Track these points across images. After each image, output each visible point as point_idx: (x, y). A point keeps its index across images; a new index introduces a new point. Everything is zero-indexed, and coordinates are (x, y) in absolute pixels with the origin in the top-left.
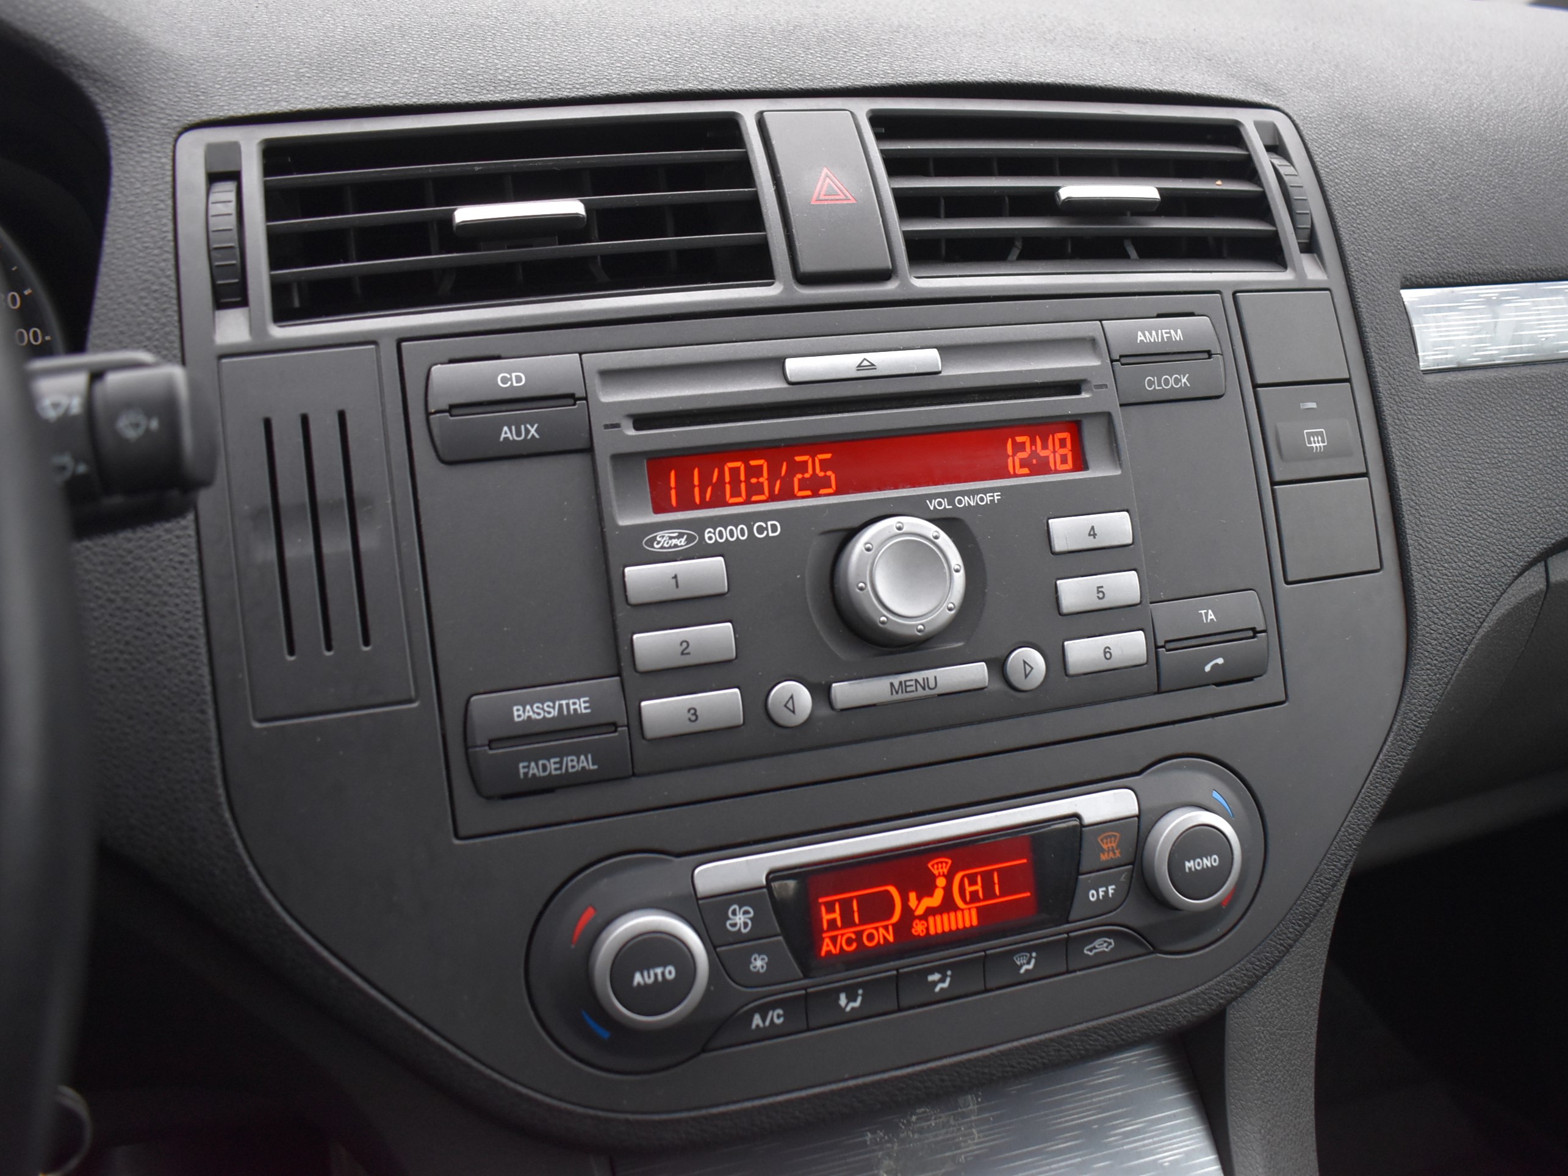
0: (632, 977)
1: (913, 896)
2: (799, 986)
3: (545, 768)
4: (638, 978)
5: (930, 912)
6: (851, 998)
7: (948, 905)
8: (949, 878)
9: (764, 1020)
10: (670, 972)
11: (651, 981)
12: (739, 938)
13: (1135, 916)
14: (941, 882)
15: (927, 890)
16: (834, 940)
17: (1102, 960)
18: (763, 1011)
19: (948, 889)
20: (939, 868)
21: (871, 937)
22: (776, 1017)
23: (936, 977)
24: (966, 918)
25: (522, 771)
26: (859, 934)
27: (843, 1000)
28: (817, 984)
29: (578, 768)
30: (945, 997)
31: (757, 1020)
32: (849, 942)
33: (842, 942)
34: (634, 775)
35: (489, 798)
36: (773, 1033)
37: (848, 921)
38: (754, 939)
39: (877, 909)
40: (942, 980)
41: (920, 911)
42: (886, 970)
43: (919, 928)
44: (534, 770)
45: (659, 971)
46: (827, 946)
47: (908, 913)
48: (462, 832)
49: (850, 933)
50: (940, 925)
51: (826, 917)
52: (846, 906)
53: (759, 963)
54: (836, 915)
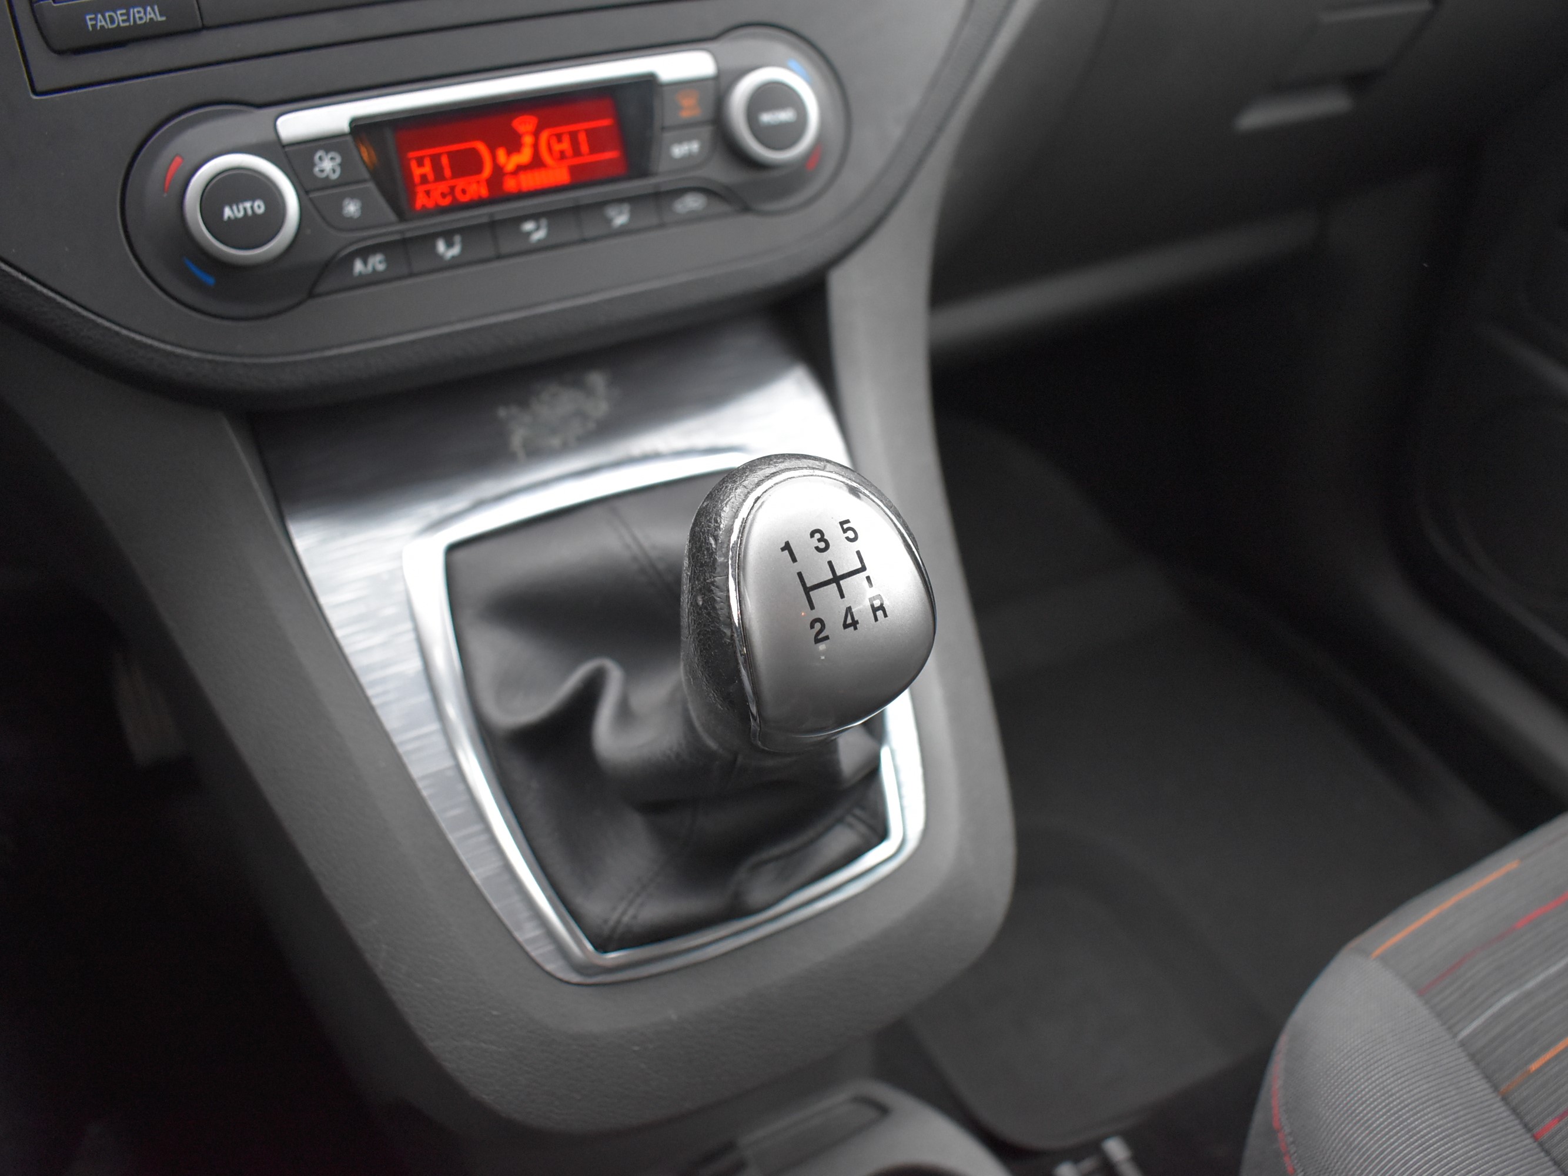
0: (222, 213)
1: (501, 154)
2: (394, 229)
3: (112, 21)
4: (227, 212)
5: (520, 169)
6: (450, 244)
7: (537, 163)
8: (536, 134)
9: (365, 263)
10: (259, 206)
11: (241, 214)
12: (327, 184)
13: (721, 173)
14: (528, 140)
15: (514, 146)
16: (428, 193)
17: (694, 218)
18: (365, 253)
19: (536, 146)
20: (525, 125)
21: (464, 192)
22: (377, 262)
23: (529, 226)
24: (559, 175)
25: (89, 23)
26: (452, 189)
27: (441, 246)
28: (414, 228)
29: (146, 19)
30: (542, 248)
31: (358, 266)
32: (443, 195)
33: (436, 195)
34: (205, 28)
35: (60, 52)
36: (373, 280)
37: (439, 176)
38: (344, 184)
39: (467, 164)
40: (538, 229)
41: (510, 166)
42: (481, 214)
43: (510, 184)
44: (101, 23)
45: (248, 205)
46: (421, 200)
47: (498, 170)
48: (39, 87)
49: (443, 187)
50: (530, 181)
51: (417, 172)
52: (435, 161)
53: (352, 208)
54: (427, 169)
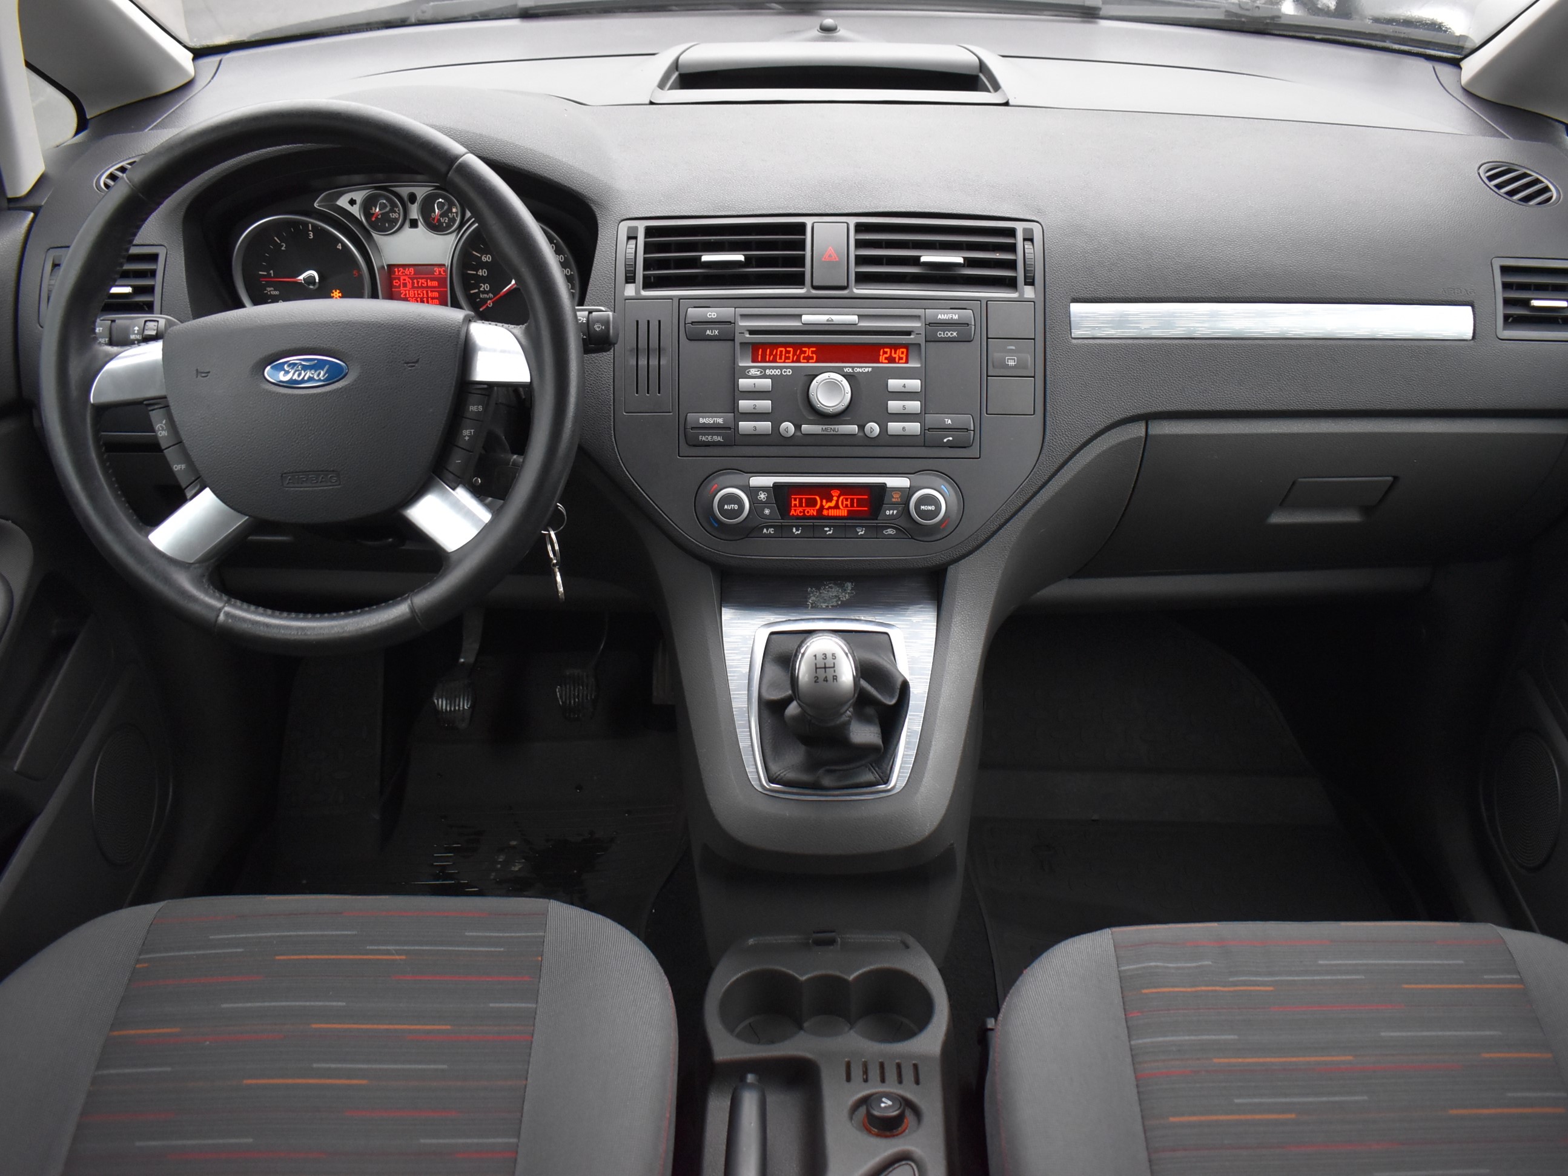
0: (724, 506)
1: (824, 501)
2: (779, 521)
3: (707, 438)
4: (726, 507)
5: (830, 508)
6: (797, 530)
7: (837, 507)
8: (838, 497)
9: (767, 530)
10: (736, 507)
11: (730, 508)
12: (761, 502)
13: (902, 522)
14: (835, 498)
15: (830, 500)
16: (795, 510)
17: (890, 537)
18: (768, 527)
19: (837, 501)
20: (835, 493)
21: (808, 512)
22: (771, 531)
23: (827, 529)
24: (843, 512)
25: (700, 438)
26: (804, 510)
27: (794, 530)
28: (786, 522)
29: (717, 440)
30: (829, 537)
31: (765, 531)
32: (800, 512)
33: (798, 512)
34: (735, 445)
35: (690, 445)
36: (769, 536)
37: (800, 505)
38: (766, 504)
39: (812, 503)
40: (830, 531)
41: (826, 507)
42: (810, 522)
43: (825, 512)
44: (704, 439)
45: (733, 506)
46: (793, 512)
47: (822, 507)
48: (680, 455)
49: (801, 509)
50: (832, 513)
51: (793, 502)
52: (800, 500)
53: (767, 512)
54: (797, 502)
